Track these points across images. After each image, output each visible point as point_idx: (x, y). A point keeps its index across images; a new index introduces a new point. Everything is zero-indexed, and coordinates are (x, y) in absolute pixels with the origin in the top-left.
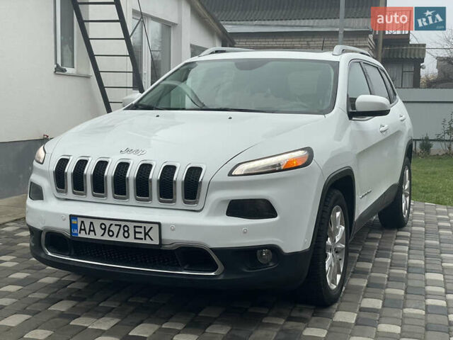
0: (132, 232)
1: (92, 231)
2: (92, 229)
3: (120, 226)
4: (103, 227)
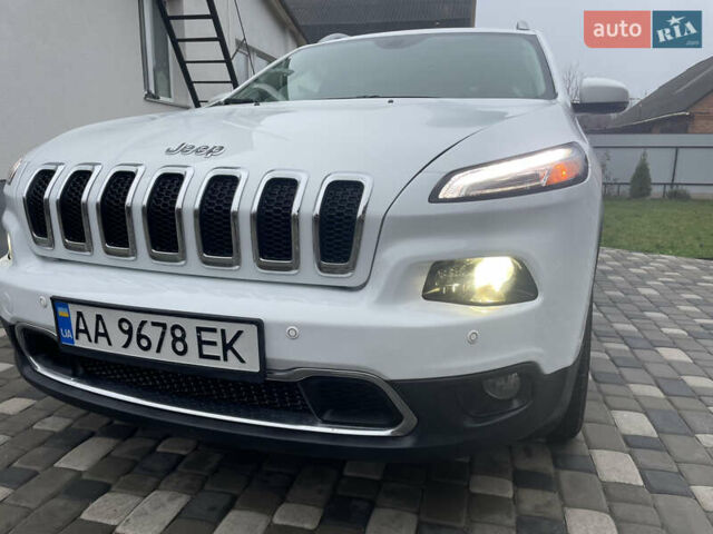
0: (192, 341)
1: (102, 335)
2: (101, 330)
3: (164, 326)
4: (125, 326)
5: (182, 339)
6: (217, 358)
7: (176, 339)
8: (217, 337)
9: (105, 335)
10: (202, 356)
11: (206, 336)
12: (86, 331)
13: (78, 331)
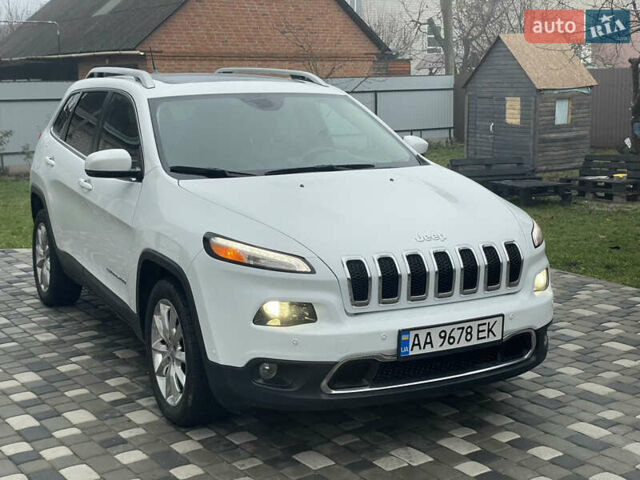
0: (475, 333)
1: (428, 343)
2: (428, 341)
3: (463, 328)
4: (443, 335)
5: (470, 333)
6: (484, 338)
7: (467, 333)
8: (485, 327)
9: (431, 343)
10: (478, 339)
11: (481, 328)
12: (419, 344)
13: (414, 345)
